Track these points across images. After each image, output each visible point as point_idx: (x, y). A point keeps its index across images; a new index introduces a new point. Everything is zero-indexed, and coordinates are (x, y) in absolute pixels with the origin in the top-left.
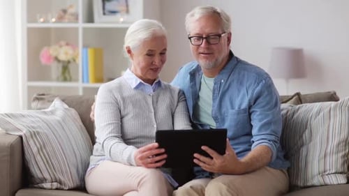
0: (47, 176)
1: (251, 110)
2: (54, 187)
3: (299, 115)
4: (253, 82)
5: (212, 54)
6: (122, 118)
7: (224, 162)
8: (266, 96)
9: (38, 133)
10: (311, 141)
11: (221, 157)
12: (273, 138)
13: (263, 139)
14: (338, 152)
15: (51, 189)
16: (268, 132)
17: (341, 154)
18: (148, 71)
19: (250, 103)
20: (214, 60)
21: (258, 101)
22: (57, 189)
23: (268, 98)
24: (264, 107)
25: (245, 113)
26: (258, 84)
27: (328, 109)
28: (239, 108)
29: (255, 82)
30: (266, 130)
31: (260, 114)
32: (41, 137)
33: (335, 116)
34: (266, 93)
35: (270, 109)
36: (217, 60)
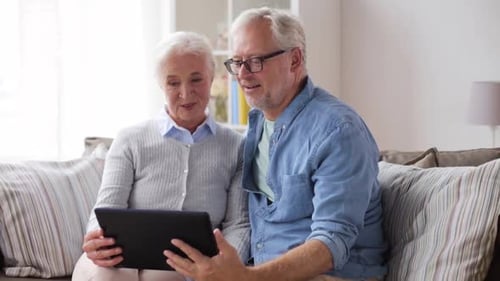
0: (18, 257)
1: (314, 178)
2: (25, 274)
3: (417, 187)
4: (322, 130)
5: (259, 86)
6: (135, 180)
7: (210, 269)
8: (339, 155)
9: (18, 194)
10: (423, 233)
11: (206, 258)
12: (338, 227)
13: (321, 229)
14: (461, 259)
15: (18, 277)
16: (332, 217)
17: (466, 263)
18: (177, 109)
19: (309, 165)
20: (263, 96)
21: (324, 164)
22: (29, 277)
23: (341, 159)
24: (333, 172)
25: (304, 181)
26: (329, 134)
27: (458, 179)
28: (296, 172)
29: (325, 130)
30: (330, 213)
31: (324, 185)
32: (20, 200)
33: (467, 192)
34: (338, 150)
35: (343, 178)
36: (268, 95)
